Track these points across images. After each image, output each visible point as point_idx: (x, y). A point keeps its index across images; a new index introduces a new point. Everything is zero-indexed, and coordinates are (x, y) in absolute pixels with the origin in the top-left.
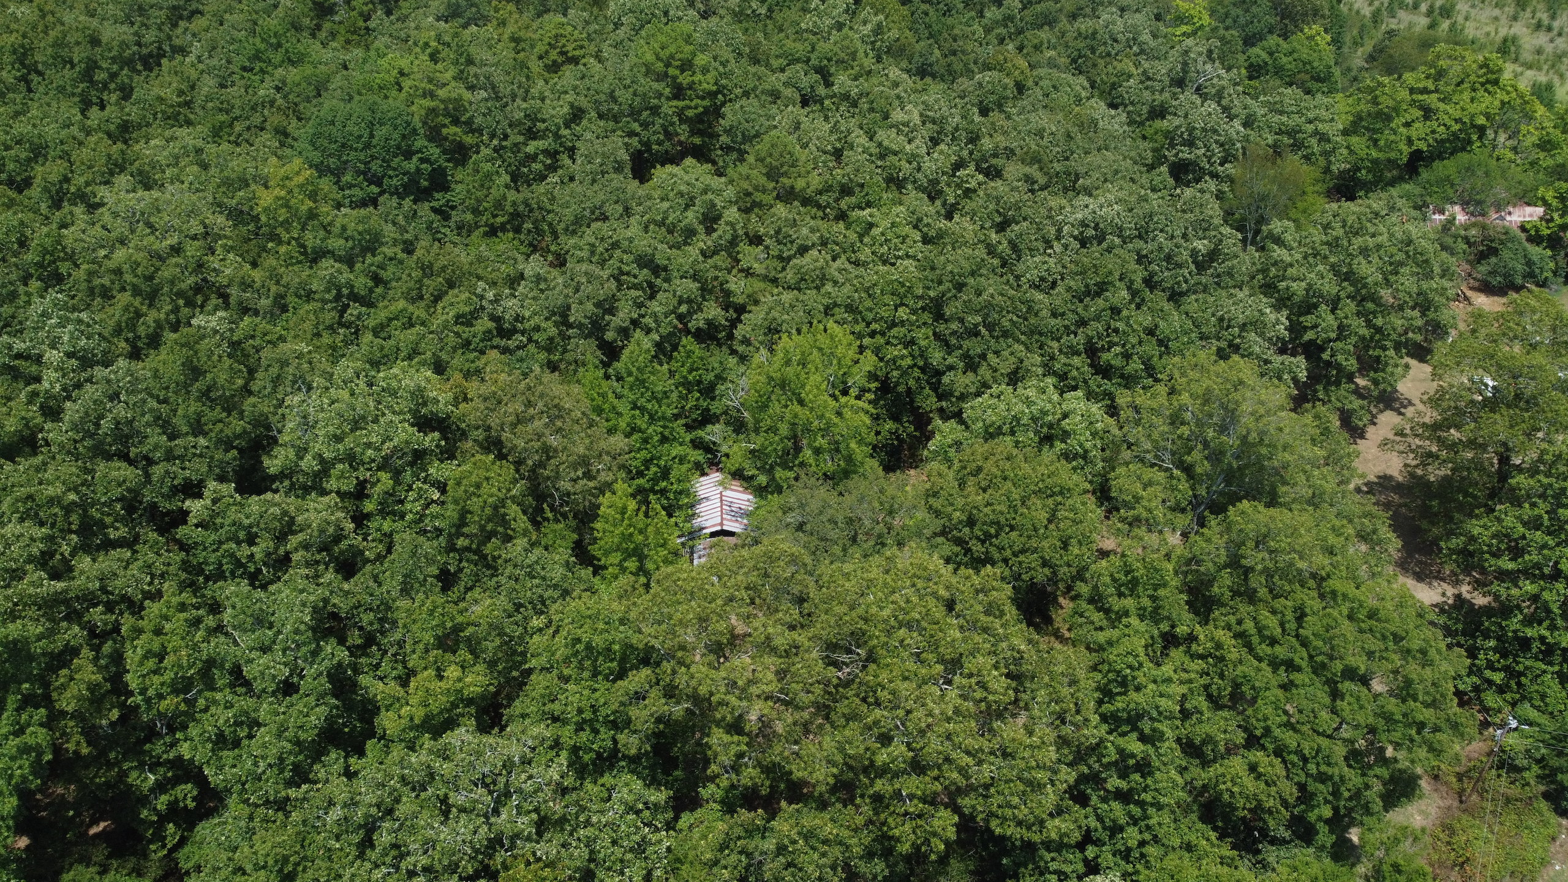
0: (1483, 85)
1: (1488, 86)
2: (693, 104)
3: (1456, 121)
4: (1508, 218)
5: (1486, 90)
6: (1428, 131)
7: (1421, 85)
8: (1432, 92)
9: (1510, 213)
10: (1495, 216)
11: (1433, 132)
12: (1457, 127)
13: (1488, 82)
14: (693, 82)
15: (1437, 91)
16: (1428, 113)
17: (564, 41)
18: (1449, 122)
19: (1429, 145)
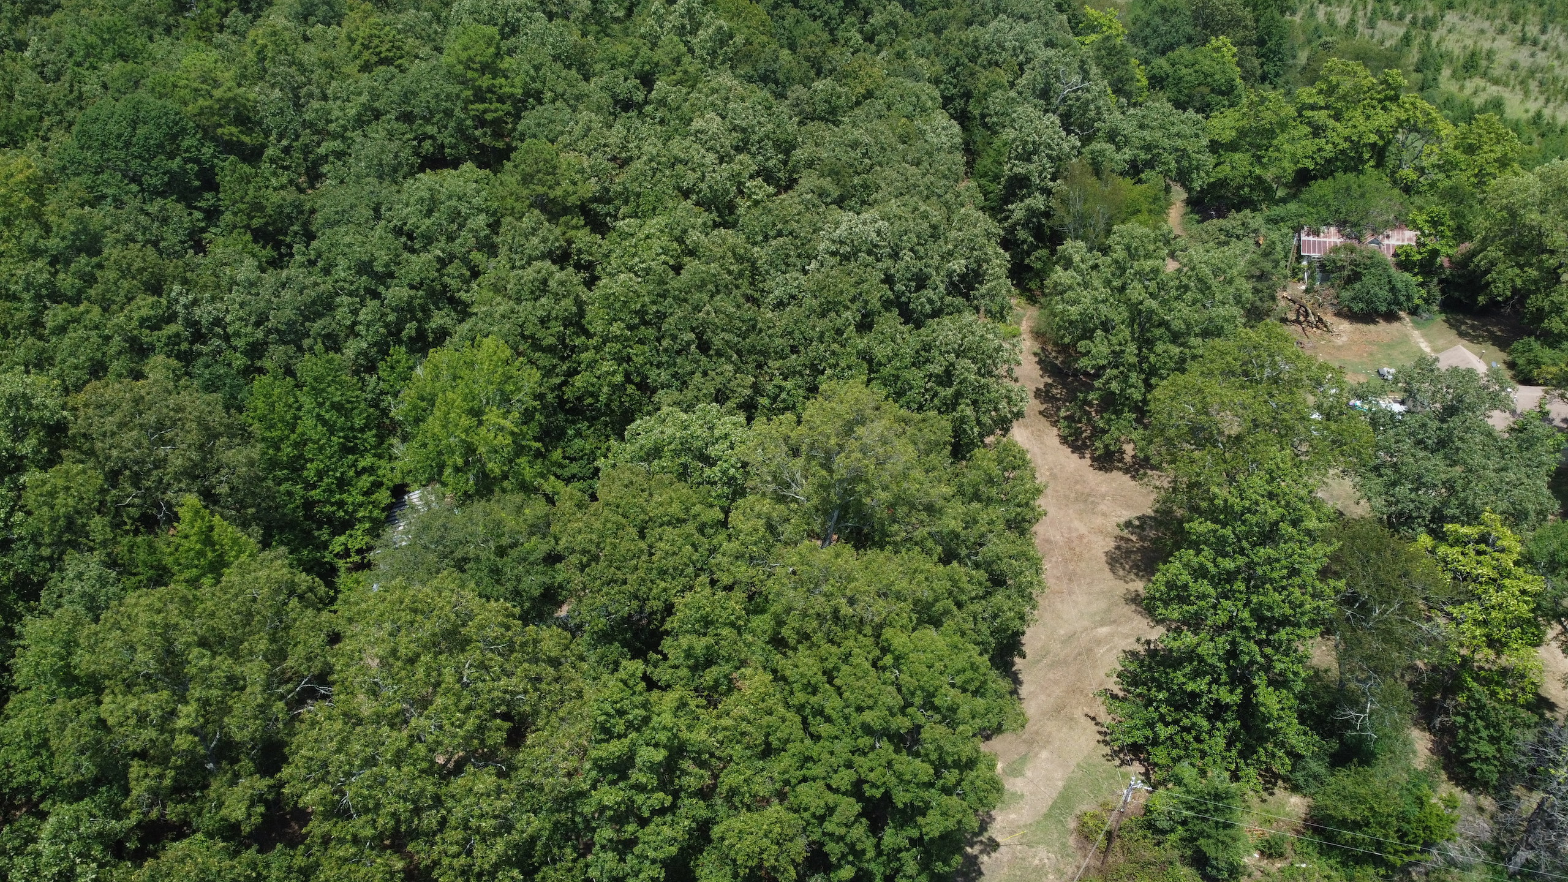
0: (1380, 101)
1: (1387, 103)
2: (493, 107)
3: (1346, 139)
4: (1386, 242)
5: (1384, 108)
6: (1315, 148)
7: (1311, 101)
8: (1321, 108)
9: (1388, 237)
10: (1370, 239)
11: (1320, 150)
12: (1346, 145)
13: (1387, 98)
14: (493, 85)
15: (1327, 107)
16: (1317, 131)
17: (376, 41)
18: (1337, 140)
19: (1316, 164)
